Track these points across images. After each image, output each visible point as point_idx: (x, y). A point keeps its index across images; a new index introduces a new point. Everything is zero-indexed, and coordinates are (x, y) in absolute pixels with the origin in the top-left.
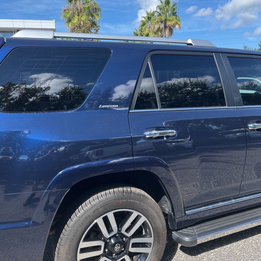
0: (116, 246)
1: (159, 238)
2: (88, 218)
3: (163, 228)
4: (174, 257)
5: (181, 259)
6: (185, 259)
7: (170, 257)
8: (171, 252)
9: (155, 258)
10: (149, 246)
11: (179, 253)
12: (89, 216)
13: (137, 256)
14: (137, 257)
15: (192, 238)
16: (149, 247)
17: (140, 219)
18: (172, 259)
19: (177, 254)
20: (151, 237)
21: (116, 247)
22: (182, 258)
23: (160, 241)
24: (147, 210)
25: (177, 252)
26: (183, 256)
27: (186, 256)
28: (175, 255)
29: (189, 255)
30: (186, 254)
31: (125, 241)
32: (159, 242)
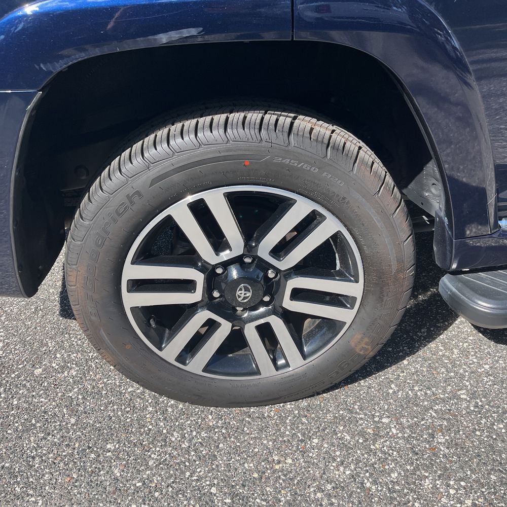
0: (241, 290)
1: (381, 288)
2: (136, 199)
3: (400, 261)
4: (441, 337)
5: (461, 344)
6: (473, 348)
7: (429, 330)
8: (438, 321)
9: (362, 338)
10: (349, 306)
11: (459, 328)
12: (138, 193)
13: (315, 322)
14: (313, 324)
15: (500, 306)
16: (349, 308)
17: (320, 223)
18: (434, 339)
19: (454, 328)
20: (357, 281)
21: (238, 293)
22: (466, 342)
23: (385, 298)
24: (344, 198)
25: (457, 322)
26: (471, 338)
27: (479, 340)
28: (446, 329)
29: (489, 339)
30: (481, 335)
31: (274, 278)
32: (380, 299)
